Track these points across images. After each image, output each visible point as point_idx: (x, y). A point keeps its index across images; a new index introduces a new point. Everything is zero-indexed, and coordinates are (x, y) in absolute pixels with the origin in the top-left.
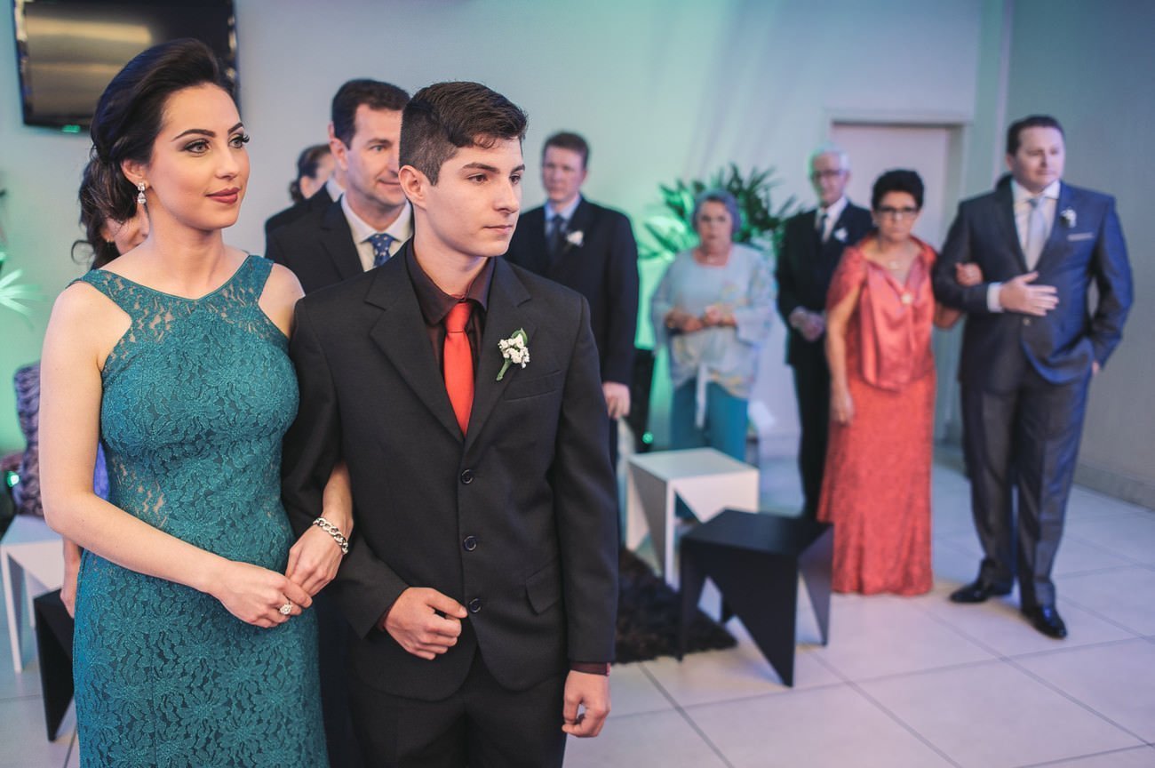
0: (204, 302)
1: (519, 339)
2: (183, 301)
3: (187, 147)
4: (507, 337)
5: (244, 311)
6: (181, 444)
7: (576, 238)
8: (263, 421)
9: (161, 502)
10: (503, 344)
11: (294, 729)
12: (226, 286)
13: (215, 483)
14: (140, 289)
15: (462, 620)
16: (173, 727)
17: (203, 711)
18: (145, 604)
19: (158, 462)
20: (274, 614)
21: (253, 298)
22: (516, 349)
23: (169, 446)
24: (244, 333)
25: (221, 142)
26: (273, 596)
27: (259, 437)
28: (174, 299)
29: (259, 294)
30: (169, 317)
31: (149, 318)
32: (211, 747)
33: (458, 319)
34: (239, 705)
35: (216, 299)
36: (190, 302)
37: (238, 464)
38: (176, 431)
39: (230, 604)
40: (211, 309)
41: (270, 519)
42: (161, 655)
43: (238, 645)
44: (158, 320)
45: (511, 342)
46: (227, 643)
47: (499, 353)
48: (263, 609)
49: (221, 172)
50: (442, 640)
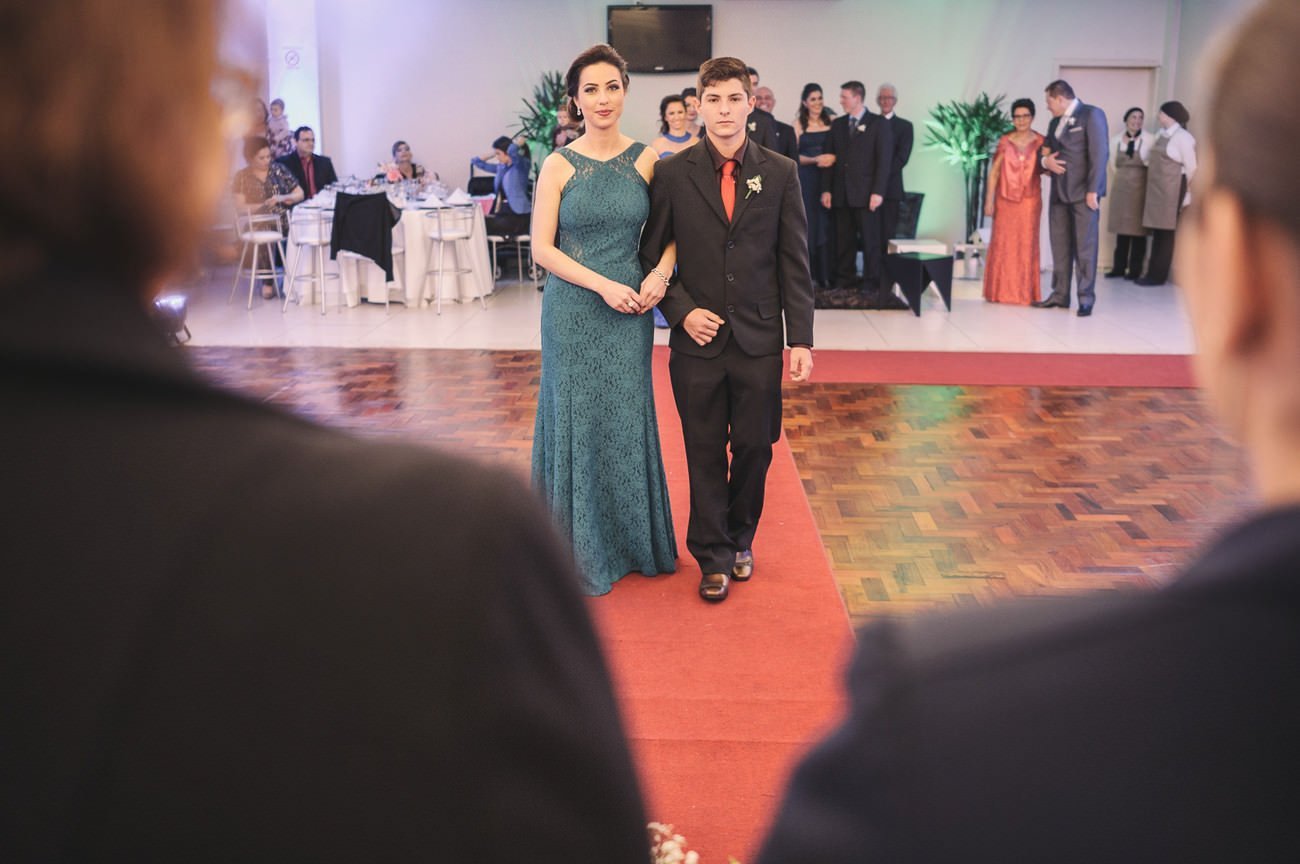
0: (608, 163)
1: (757, 180)
2: (598, 162)
3: (587, 91)
4: (751, 178)
5: (626, 168)
6: (590, 226)
7: (862, 128)
8: (629, 219)
9: (581, 252)
10: (749, 181)
11: (638, 372)
12: (619, 156)
13: (604, 246)
14: (580, 156)
15: (720, 325)
16: (580, 358)
17: (593, 353)
18: (571, 298)
19: (580, 233)
20: (625, 306)
21: (632, 162)
22: (755, 184)
23: (586, 226)
24: (625, 177)
25: (602, 89)
26: (625, 296)
27: (626, 227)
28: (594, 161)
29: (635, 160)
30: (591, 169)
31: (583, 170)
32: (597, 371)
33: (729, 168)
34: (611, 353)
35: (614, 161)
36: (601, 163)
37: (616, 238)
38: (588, 219)
39: (606, 298)
40: (611, 166)
41: (632, 267)
42: (577, 322)
43: (611, 324)
44: (586, 170)
45: (753, 180)
46: (607, 322)
47: (747, 186)
48: (620, 302)
49: (600, 101)
50: (709, 331)
